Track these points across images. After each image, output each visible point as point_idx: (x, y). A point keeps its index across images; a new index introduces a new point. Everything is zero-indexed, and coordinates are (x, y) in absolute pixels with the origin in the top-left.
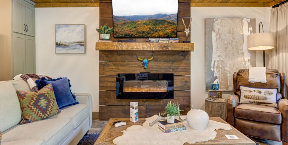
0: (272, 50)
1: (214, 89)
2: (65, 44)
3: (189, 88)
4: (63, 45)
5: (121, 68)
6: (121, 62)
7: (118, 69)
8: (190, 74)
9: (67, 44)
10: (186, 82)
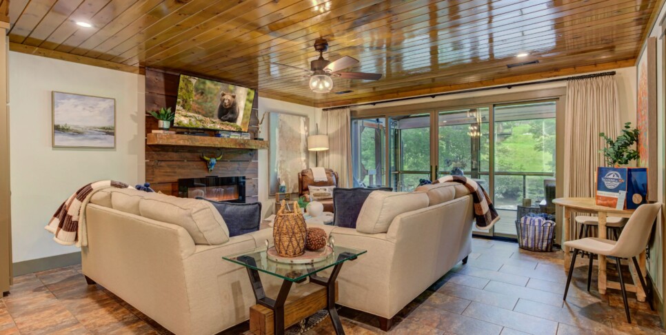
0: (327, 151)
1: (284, 191)
2: (75, 129)
3: (257, 193)
4: (71, 130)
5: (178, 171)
6: (178, 163)
7: (175, 172)
8: (257, 176)
9: (80, 130)
10: (254, 186)
